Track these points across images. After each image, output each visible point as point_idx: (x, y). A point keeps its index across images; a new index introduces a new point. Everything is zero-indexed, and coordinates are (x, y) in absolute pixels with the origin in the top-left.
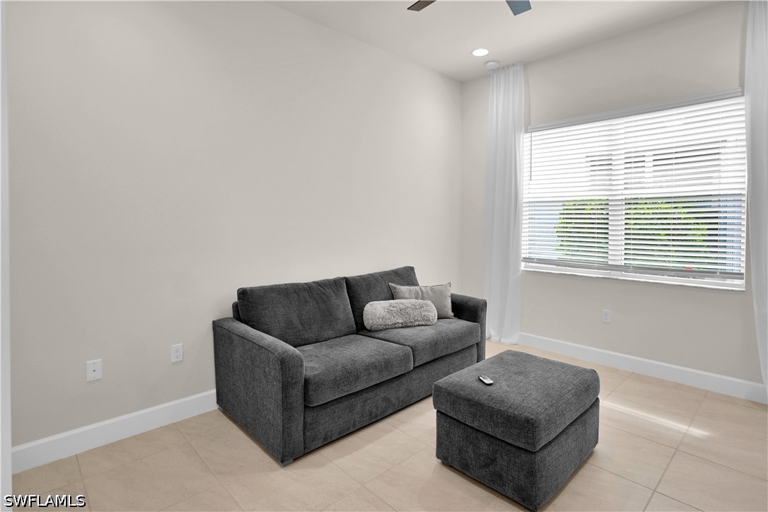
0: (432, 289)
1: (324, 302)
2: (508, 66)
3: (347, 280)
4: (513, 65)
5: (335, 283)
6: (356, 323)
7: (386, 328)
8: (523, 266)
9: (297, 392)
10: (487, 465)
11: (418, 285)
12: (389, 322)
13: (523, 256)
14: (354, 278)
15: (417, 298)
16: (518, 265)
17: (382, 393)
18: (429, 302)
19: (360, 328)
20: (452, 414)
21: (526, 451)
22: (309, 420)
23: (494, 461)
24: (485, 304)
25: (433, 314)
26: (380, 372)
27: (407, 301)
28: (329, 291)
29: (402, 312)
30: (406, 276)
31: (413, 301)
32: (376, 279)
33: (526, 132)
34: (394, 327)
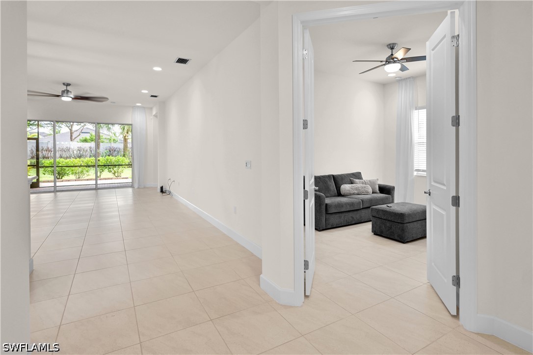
0: (370, 181)
1: (326, 183)
2: (407, 78)
3: (333, 176)
4: (409, 78)
5: (329, 176)
6: (338, 193)
7: (351, 194)
8: (415, 173)
9: (324, 207)
10: (389, 230)
11: (362, 179)
12: (351, 192)
13: (415, 168)
14: (336, 175)
15: (363, 184)
16: (413, 173)
17: (351, 214)
18: (368, 186)
19: (339, 194)
20: (377, 216)
21: (401, 223)
22: (327, 217)
23: (391, 228)
24: (394, 188)
25: (370, 190)
26: (350, 206)
27: (358, 184)
28: (327, 179)
29: (356, 189)
30: (358, 176)
31: (361, 185)
32: (345, 176)
33: (416, 109)
34: (354, 194)
